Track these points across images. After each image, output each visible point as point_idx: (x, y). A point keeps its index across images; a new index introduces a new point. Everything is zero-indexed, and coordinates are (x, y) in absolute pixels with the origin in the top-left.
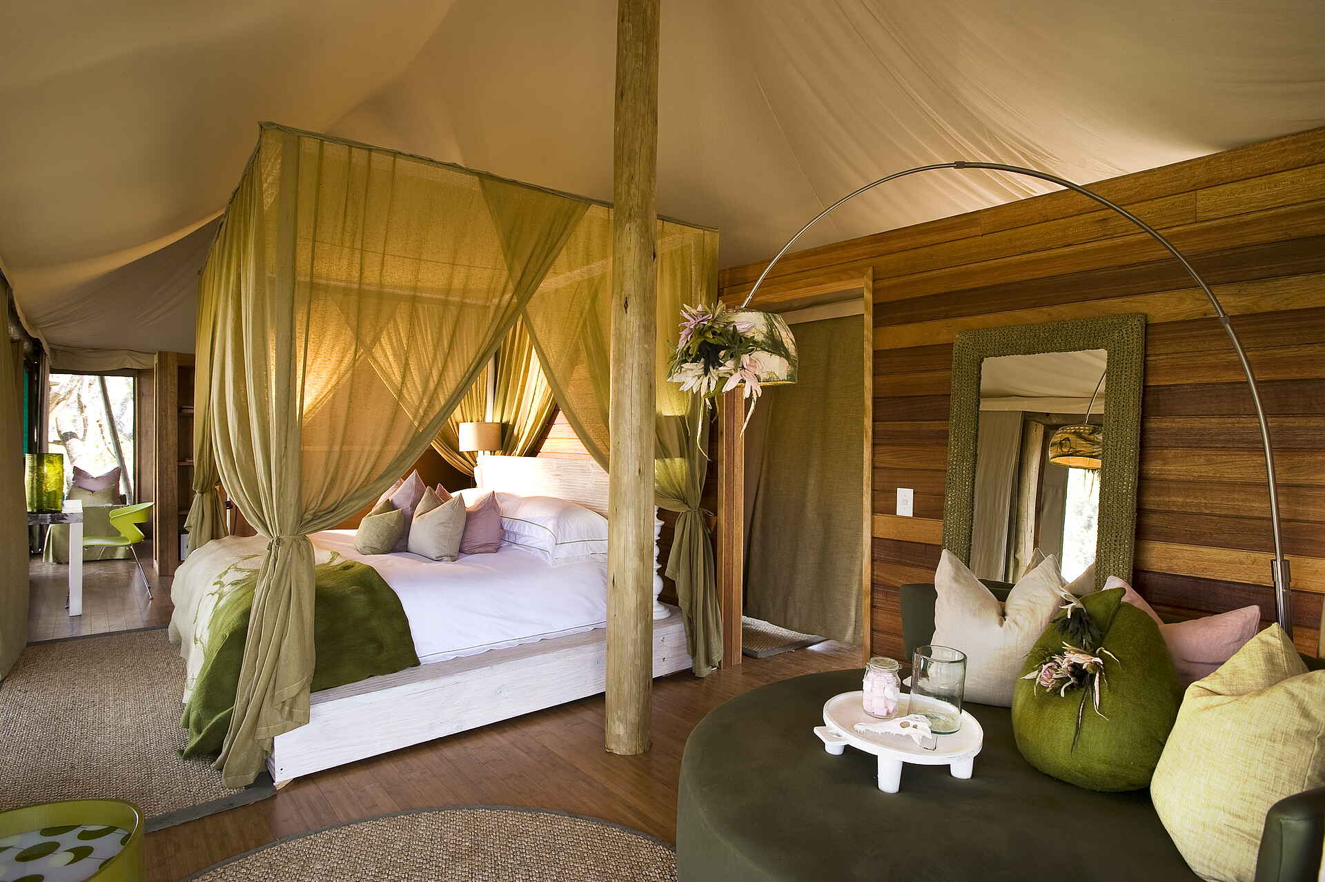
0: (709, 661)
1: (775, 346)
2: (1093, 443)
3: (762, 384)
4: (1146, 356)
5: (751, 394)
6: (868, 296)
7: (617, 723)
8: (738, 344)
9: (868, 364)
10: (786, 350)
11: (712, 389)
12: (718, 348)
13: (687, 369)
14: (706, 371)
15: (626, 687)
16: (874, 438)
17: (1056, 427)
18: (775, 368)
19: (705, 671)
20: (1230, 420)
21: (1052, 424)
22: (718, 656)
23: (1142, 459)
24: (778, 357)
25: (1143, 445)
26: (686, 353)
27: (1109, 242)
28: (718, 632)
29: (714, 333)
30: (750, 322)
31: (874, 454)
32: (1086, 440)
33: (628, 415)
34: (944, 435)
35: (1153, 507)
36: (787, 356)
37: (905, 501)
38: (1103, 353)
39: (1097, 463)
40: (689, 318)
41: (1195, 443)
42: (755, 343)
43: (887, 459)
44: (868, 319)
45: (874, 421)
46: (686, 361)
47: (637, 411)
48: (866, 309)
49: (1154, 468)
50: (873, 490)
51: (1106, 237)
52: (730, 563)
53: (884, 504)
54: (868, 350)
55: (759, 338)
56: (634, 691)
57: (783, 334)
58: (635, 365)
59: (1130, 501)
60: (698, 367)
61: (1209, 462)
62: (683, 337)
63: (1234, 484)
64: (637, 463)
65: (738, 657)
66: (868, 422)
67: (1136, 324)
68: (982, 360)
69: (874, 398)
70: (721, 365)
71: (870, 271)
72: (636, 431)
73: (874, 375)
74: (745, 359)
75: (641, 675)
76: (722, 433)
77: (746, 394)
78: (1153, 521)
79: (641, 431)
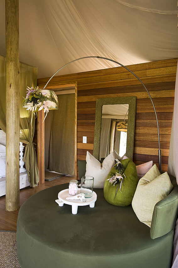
0: (35, 183)
1: (52, 99)
2: (126, 125)
3: (49, 109)
4: (136, 106)
5: (46, 111)
6: (76, 88)
7: (9, 202)
8: (43, 98)
9: (76, 106)
10: (55, 100)
11: (35, 110)
12: (37, 99)
13: (29, 104)
14: (34, 105)
15: (12, 192)
16: (77, 124)
17: (118, 122)
18: (52, 105)
19: (34, 186)
20: (152, 121)
21: (117, 121)
22: (38, 181)
23: (135, 129)
24: (53, 102)
25: (135, 126)
26: (28, 100)
27: (129, 80)
28: (38, 175)
29: (36, 95)
30: (46, 93)
31: (77, 128)
32: (124, 125)
33: (11, 117)
34: (94, 123)
35: (137, 140)
36: (56, 102)
37: (85, 139)
38: (128, 105)
39: (126, 130)
40: (29, 90)
41: (145, 125)
42: (47, 98)
43: (80, 129)
44: (76, 94)
45: (77, 120)
46: (28, 102)
47: (14, 116)
48: (76, 91)
49: (138, 131)
50: (77, 137)
51: (128, 78)
52: (41, 157)
53: (80, 141)
54: (76, 102)
55: (48, 97)
56: (14, 193)
57: (55, 96)
58: (13, 103)
59: (133, 138)
60: (32, 104)
61: (148, 130)
62: (27, 95)
63: (152, 134)
64: (14, 131)
65: (43, 181)
66: (76, 120)
67: (134, 99)
68: (102, 105)
69: (77, 114)
70: (38, 103)
71: (77, 82)
72: (14, 122)
73: (77, 108)
74: (44, 102)
75: (16, 189)
76: (38, 123)
77: (45, 112)
78: (137, 142)
79: (15, 121)
